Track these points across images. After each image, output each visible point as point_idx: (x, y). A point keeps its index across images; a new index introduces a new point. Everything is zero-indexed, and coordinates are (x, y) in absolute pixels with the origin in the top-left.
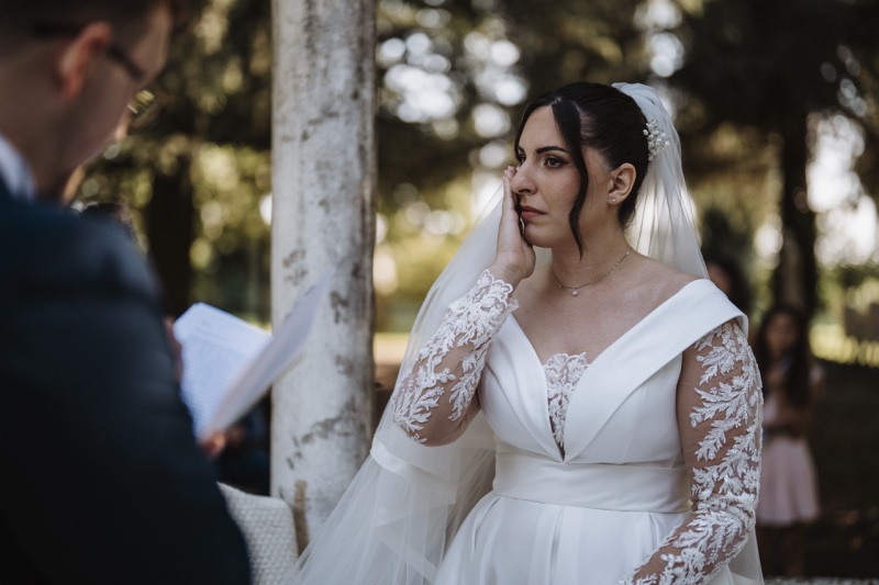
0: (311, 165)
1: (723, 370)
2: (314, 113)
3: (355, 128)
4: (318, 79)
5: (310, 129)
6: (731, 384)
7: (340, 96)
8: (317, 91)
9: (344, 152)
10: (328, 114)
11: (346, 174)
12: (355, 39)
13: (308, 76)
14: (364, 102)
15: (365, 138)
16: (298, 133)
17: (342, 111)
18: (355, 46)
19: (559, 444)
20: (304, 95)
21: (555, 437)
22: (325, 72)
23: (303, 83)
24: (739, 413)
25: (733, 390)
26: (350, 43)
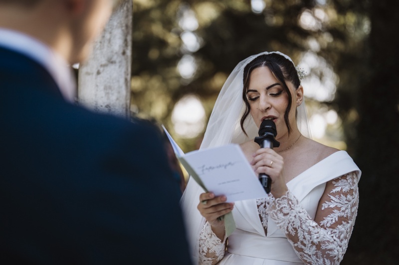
0: (102, 88)
1: (344, 190)
2: (104, 61)
3: (123, 70)
4: (106, 44)
5: (101, 69)
6: (346, 197)
7: (116, 53)
8: (105, 50)
9: (118, 81)
10: (111, 62)
11: (119, 92)
12: (124, 25)
13: (101, 42)
14: (127, 56)
15: (128, 75)
16: (95, 71)
17: (117, 61)
18: (124, 28)
19: (264, 228)
20: (98, 52)
21: (262, 224)
22: (109, 41)
23: (98, 45)
24: (347, 211)
25: (346, 200)
26: (122, 27)
